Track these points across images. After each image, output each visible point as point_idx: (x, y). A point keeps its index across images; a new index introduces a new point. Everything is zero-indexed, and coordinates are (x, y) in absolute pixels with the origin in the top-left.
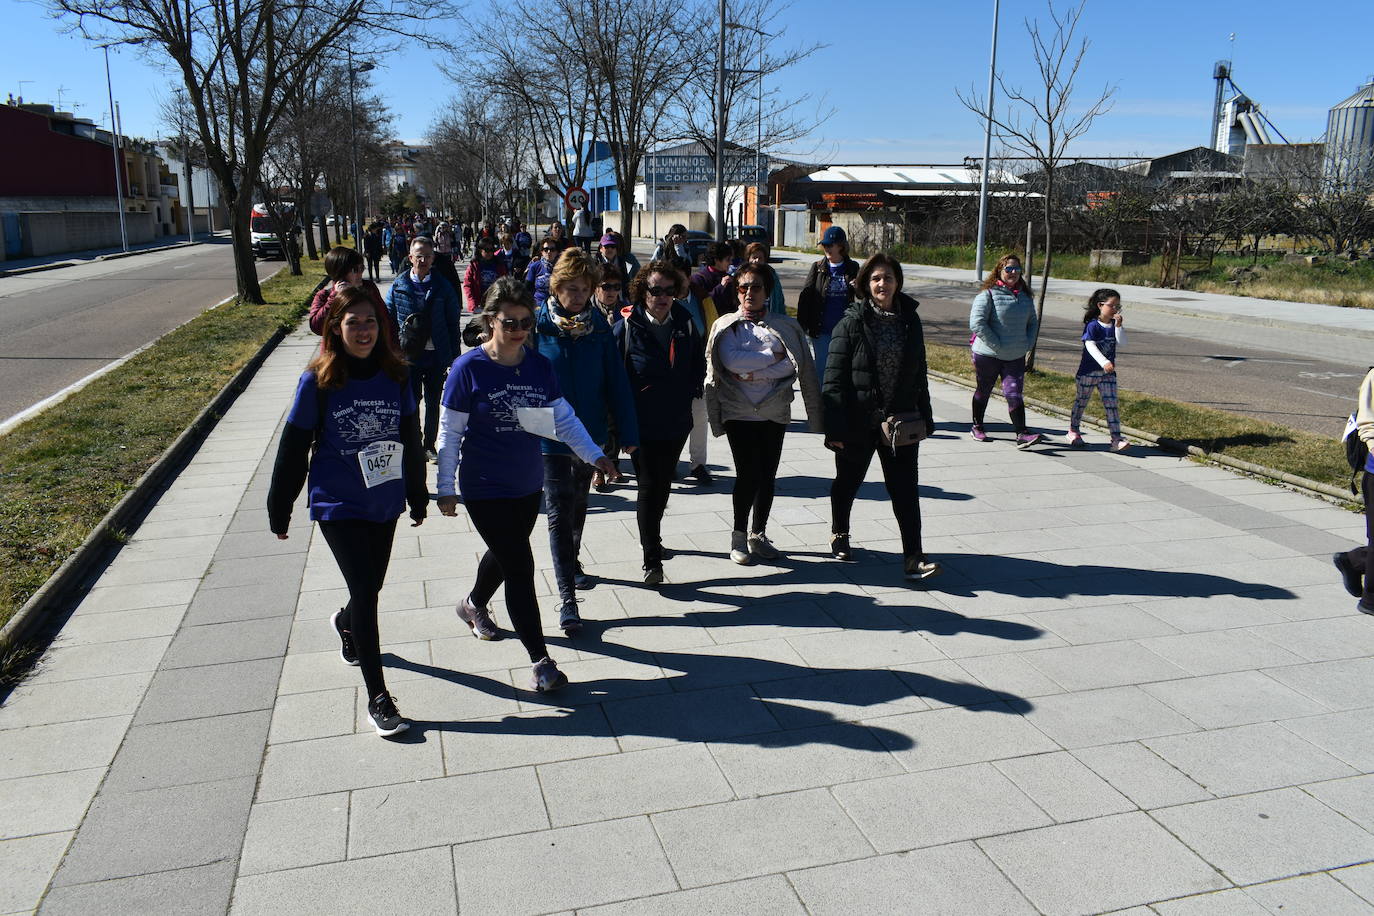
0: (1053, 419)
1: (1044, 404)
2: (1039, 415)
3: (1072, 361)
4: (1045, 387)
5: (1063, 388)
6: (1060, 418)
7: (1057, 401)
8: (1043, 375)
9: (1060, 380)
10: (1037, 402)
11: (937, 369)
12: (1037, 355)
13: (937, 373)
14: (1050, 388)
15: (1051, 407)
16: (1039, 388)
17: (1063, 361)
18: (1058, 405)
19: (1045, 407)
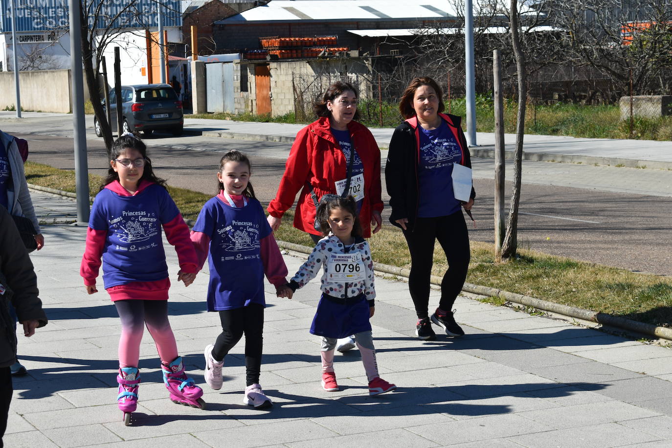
0: (538, 318)
1: (526, 299)
2: (521, 314)
3: (583, 242)
4: (531, 276)
5: (555, 276)
6: (548, 317)
7: (544, 294)
8: (531, 261)
9: (552, 266)
10: (518, 297)
11: (387, 262)
12: (520, 237)
13: (386, 267)
14: (538, 276)
15: (535, 302)
16: (523, 278)
17: (571, 242)
18: (547, 299)
19: (528, 303)
